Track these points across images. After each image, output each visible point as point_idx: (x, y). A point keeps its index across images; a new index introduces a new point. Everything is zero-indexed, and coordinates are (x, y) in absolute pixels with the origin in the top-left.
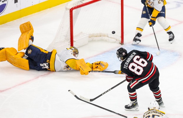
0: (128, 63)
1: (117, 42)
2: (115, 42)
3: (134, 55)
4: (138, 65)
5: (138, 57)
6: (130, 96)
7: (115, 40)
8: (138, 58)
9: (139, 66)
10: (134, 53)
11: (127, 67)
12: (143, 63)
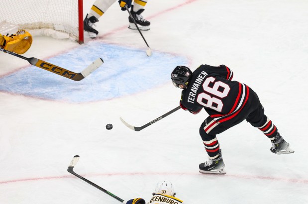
0: (194, 93)
1: (71, 38)
2: (68, 39)
3: (203, 76)
4: (212, 96)
5: (212, 79)
6: (207, 147)
7: (67, 36)
8: (211, 82)
9: (214, 98)
10: (204, 73)
11: (194, 100)
12: (221, 89)
